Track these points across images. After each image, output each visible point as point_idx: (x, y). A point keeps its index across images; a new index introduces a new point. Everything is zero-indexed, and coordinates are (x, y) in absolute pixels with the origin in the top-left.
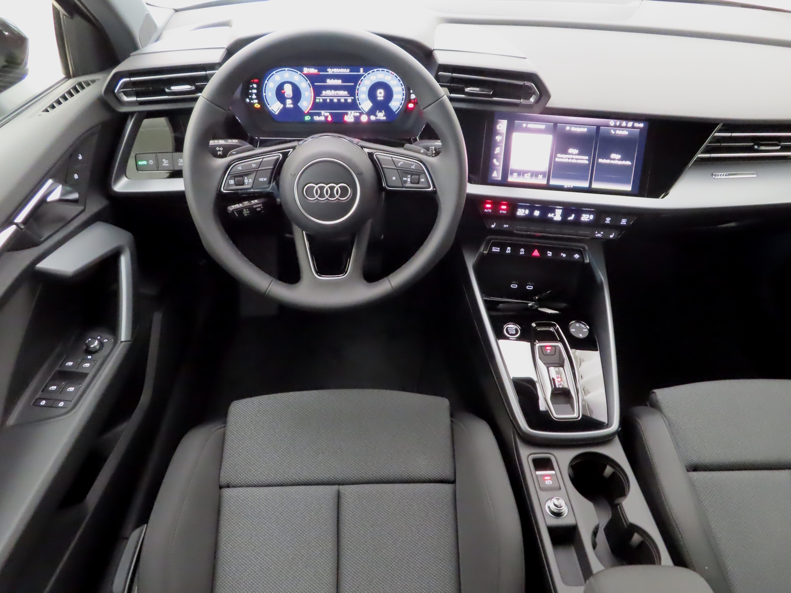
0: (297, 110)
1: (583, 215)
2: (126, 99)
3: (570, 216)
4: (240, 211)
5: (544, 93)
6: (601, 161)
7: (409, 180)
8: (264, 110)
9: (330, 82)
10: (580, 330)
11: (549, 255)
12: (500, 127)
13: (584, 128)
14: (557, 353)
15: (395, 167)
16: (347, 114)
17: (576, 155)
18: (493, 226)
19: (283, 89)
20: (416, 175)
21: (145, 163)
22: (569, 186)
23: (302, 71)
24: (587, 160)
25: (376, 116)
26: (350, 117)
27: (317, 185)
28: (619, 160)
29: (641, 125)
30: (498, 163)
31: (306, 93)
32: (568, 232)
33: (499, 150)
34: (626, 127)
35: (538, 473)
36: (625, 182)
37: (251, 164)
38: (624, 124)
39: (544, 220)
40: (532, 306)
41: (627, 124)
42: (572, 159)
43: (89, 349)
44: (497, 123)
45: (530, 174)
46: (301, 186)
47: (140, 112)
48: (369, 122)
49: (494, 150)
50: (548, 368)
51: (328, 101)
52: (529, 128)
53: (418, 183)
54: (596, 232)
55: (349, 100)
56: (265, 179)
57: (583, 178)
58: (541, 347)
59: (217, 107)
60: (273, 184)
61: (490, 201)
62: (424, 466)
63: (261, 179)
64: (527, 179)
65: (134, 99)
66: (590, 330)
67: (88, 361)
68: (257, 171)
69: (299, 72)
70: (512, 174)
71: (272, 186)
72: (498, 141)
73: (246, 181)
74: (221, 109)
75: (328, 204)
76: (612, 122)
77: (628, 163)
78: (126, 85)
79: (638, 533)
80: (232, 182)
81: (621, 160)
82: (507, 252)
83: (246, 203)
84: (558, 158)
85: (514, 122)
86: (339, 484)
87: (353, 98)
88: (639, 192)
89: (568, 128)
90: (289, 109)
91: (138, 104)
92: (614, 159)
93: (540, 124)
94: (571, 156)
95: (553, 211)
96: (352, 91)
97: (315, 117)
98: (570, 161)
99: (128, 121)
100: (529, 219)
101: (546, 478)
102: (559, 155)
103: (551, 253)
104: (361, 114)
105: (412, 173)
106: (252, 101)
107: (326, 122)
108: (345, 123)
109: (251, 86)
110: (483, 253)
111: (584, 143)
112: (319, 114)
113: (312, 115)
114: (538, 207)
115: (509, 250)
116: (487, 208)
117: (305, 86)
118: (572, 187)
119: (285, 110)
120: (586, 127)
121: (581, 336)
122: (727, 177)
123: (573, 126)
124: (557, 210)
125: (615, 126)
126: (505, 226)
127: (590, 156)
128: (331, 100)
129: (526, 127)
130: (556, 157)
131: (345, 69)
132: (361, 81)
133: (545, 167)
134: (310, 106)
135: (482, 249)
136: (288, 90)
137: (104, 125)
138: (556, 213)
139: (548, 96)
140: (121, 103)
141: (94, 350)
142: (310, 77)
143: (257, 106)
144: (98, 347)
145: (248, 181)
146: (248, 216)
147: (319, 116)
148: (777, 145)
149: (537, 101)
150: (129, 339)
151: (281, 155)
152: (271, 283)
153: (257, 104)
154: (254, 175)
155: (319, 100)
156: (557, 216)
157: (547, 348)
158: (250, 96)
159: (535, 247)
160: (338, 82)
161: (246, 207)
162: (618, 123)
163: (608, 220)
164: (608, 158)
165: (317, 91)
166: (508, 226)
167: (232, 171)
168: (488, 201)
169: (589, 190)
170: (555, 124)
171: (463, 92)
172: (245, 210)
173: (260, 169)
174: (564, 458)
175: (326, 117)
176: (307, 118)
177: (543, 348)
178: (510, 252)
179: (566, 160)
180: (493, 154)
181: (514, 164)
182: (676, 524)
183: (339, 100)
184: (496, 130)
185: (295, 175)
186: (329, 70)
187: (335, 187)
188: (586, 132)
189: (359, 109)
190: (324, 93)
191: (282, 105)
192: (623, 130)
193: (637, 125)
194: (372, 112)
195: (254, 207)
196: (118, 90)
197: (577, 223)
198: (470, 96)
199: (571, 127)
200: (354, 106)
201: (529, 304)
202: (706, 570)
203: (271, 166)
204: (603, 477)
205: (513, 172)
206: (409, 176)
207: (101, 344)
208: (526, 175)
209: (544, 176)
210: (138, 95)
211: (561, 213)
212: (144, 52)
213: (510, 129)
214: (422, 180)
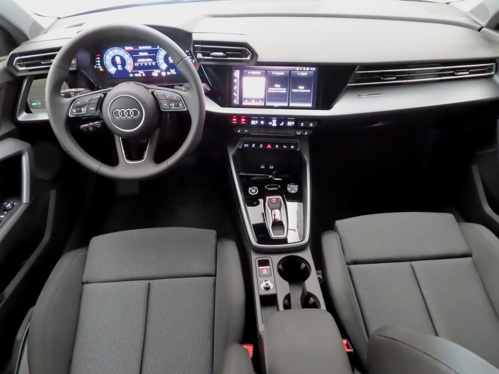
0: (125, 71)
1: (288, 122)
2: (20, 69)
3: (281, 123)
4: (87, 128)
5: (254, 54)
6: (293, 90)
7: (173, 105)
8: (105, 71)
9: (141, 54)
10: (293, 189)
11: (276, 147)
12: (235, 74)
13: (282, 72)
14: (279, 203)
15: (165, 99)
16: (153, 72)
17: (279, 88)
18: (239, 131)
19: (115, 60)
20: (177, 102)
21: (36, 104)
22: (277, 106)
23: (124, 49)
24: (285, 90)
25: (170, 72)
26: (155, 73)
27: (120, 110)
28: (303, 89)
29: (314, 69)
30: (236, 95)
31: (128, 61)
32: (282, 133)
33: (236, 88)
34: (306, 71)
35: (260, 268)
36: (308, 102)
37: (85, 101)
38: (304, 69)
39: (267, 127)
40: (271, 178)
41: (306, 69)
42: (277, 90)
43: (6, 208)
44: (234, 72)
45: (254, 100)
46: (111, 112)
47: (31, 76)
48: (167, 76)
49: (233, 88)
50: (272, 211)
51: (142, 65)
52: (252, 74)
53: (178, 107)
54: (297, 132)
55: (154, 64)
56: (94, 108)
57: (285, 101)
58: (270, 199)
59: (61, 70)
60: (98, 111)
61: (235, 117)
62: (199, 267)
63: (91, 109)
64: (253, 103)
65: (24, 68)
66: (299, 188)
67: (4, 214)
68: (89, 104)
69: (123, 50)
70: (244, 101)
71: (98, 112)
72: (235, 82)
73: (83, 109)
74: (64, 71)
75: (127, 120)
76: (297, 68)
77: (309, 91)
78: (19, 61)
79: (313, 297)
80: (75, 111)
81: (305, 89)
82: (253, 146)
83: (91, 124)
84: (270, 90)
85: (243, 71)
86: (150, 280)
87: (156, 62)
88: (316, 107)
89: (273, 73)
90: (120, 70)
91: (28, 71)
92: (301, 89)
93: (258, 72)
94: (276, 89)
95: (271, 121)
96: (154, 59)
97: (135, 74)
98: (276, 91)
99: (24, 81)
100: (258, 126)
101: (264, 270)
102: (270, 89)
103: (278, 146)
104: (162, 71)
105: (175, 101)
106: (98, 67)
107: (142, 77)
108: (153, 77)
109: (96, 59)
110: (239, 148)
111: (283, 81)
112: (138, 73)
113: (134, 73)
114: (263, 119)
115: (254, 145)
116: (234, 121)
117: (127, 57)
118: (278, 106)
119: (118, 71)
120: (283, 72)
121: (293, 192)
122: (367, 96)
123: (276, 72)
124: (273, 120)
125: (300, 70)
126: (246, 131)
127: (286, 88)
128: (143, 64)
129: (250, 74)
130: (268, 89)
131: (149, 47)
132: (159, 53)
133: (262, 95)
134: (132, 68)
135: (238, 146)
136: (118, 60)
137: (9, 83)
138: (273, 122)
139: (257, 56)
140: (18, 71)
141: (9, 209)
142: (130, 52)
143: (102, 70)
144: (10, 207)
145: (84, 110)
146: (92, 131)
147: (138, 74)
148: (394, 77)
149: (252, 58)
150: (28, 202)
151: (103, 95)
152: (100, 166)
153: (101, 69)
154: (86, 107)
155: (137, 64)
156: (274, 123)
157: (273, 199)
158: (97, 64)
159: (268, 143)
160: (146, 54)
161: (91, 126)
162: (301, 69)
163: (302, 124)
164: (297, 88)
165: (135, 60)
166: (247, 131)
167: (75, 104)
168: (234, 117)
169: (288, 108)
170: (266, 71)
171: (209, 55)
172: (90, 128)
173: (90, 103)
174: (276, 259)
175: (142, 74)
176: (131, 75)
177: (271, 200)
178: (254, 146)
179: (274, 91)
180: (234, 90)
181: (245, 95)
182: (332, 291)
183: (148, 64)
184: (234, 76)
185: (108, 105)
186: (140, 47)
187: (130, 110)
188: (284, 74)
189: (160, 69)
190: (139, 60)
191: (116, 69)
192: (304, 73)
193: (311, 69)
194: (167, 70)
195: (96, 125)
196: (15, 63)
197: (285, 127)
198: (214, 57)
199: (275, 72)
200: (157, 67)
201: (269, 177)
202: (346, 314)
203: (96, 101)
204: (300, 270)
205: (245, 99)
206: (173, 103)
207: (13, 205)
208: (252, 101)
209: (263, 101)
210: (27, 66)
211: (276, 122)
212: (32, 42)
213: (241, 75)
214: (180, 105)
